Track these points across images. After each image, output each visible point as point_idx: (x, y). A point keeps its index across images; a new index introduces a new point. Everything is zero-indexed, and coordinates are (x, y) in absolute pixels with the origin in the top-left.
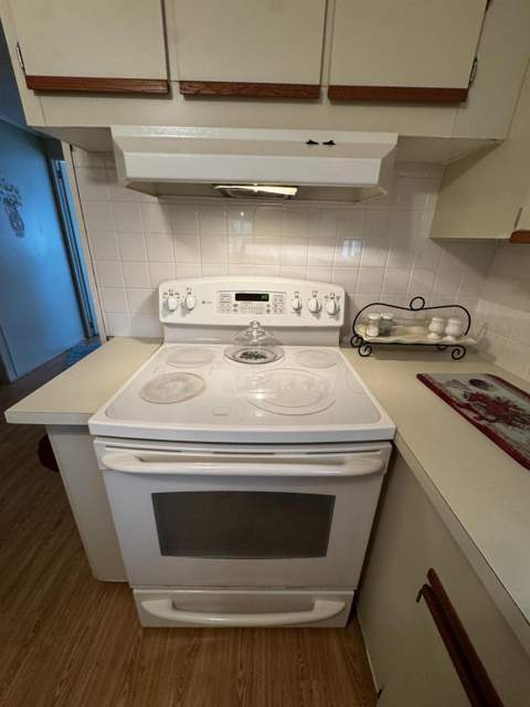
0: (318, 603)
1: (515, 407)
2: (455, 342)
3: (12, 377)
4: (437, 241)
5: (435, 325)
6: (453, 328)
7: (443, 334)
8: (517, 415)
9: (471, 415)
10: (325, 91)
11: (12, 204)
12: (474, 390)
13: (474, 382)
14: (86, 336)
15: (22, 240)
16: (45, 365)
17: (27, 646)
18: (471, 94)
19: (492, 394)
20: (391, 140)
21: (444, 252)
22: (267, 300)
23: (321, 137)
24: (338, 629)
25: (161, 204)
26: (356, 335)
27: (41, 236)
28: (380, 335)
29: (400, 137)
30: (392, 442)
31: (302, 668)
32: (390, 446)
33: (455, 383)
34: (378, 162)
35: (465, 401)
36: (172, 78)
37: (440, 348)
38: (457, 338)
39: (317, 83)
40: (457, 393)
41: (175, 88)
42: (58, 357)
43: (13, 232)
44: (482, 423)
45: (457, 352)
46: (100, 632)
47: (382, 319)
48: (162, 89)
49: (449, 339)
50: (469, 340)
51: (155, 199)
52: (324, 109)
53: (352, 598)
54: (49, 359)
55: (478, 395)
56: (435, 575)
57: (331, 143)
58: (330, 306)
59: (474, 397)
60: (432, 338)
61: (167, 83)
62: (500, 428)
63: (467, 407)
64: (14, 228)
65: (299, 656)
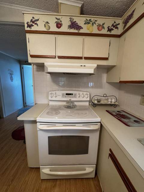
0: (87, 169)
1: (126, 116)
2: (114, 104)
3: (4, 116)
4: (108, 83)
5: (110, 100)
6: (113, 101)
7: (111, 102)
8: (126, 117)
9: (117, 117)
10: (83, 58)
11: (11, 74)
12: (118, 113)
13: (118, 112)
14: (24, 106)
15: (12, 82)
16: (13, 113)
17: (9, 186)
18: (109, 58)
19: (121, 114)
20: (96, 65)
21: (109, 85)
22: (73, 95)
23: (83, 65)
24: (93, 178)
25: (51, 76)
26: (92, 102)
27: (17, 82)
28: (97, 102)
29: (97, 65)
30: (100, 122)
31: (84, 189)
32: (100, 123)
33: (114, 112)
34: (93, 70)
35: (116, 115)
36: (56, 55)
37: (111, 105)
38: (114, 103)
39: (82, 56)
40: (114, 114)
41: (57, 57)
42: (17, 111)
43: (10, 80)
44: (119, 118)
45: (115, 106)
46: (29, 182)
47: (98, 99)
48: (54, 57)
49: (113, 103)
50: (117, 103)
51: (49, 74)
52: (83, 60)
53: (95, 167)
54: (14, 112)
55: (118, 114)
56: (111, 150)
57: (85, 66)
58: (86, 96)
59: (117, 114)
60: (109, 103)
61: (55, 56)
62: (123, 119)
63: (116, 116)
64: (11, 80)
65: (83, 186)
